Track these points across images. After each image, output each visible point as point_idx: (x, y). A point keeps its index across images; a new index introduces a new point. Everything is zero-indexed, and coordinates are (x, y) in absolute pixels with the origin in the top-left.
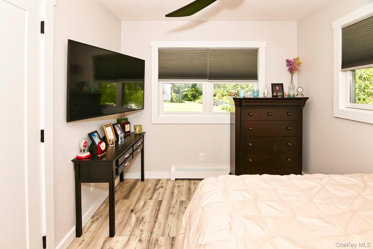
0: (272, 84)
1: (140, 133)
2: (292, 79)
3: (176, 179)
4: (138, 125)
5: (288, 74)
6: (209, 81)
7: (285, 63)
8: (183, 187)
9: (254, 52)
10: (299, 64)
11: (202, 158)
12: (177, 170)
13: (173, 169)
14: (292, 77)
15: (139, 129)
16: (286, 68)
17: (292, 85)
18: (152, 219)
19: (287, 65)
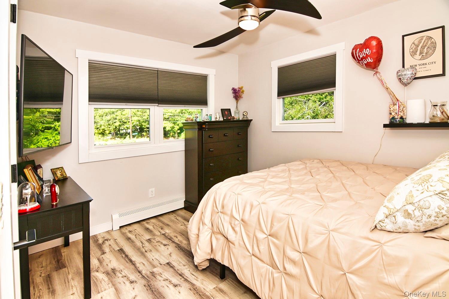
0: (222, 110)
1: (64, 178)
2: (237, 105)
3: (120, 227)
4: (58, 168)
5: (234, 101)
6: (159, 105)
7: (231, 92)
8: (137, 230)
9: (204, 78)
10: (243, 92)
11: (152, 193)
12: (120, 215)
13: (116, 217)
14: (237, 103)
15: (60, 172)
16: (232, 95)
17: (237, 110)
18: (127, 265)
19: (233, 93)
